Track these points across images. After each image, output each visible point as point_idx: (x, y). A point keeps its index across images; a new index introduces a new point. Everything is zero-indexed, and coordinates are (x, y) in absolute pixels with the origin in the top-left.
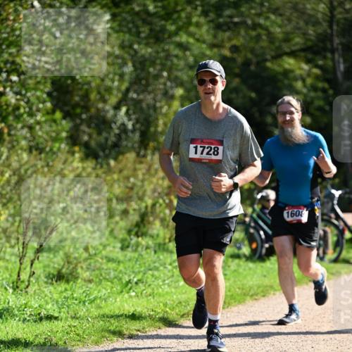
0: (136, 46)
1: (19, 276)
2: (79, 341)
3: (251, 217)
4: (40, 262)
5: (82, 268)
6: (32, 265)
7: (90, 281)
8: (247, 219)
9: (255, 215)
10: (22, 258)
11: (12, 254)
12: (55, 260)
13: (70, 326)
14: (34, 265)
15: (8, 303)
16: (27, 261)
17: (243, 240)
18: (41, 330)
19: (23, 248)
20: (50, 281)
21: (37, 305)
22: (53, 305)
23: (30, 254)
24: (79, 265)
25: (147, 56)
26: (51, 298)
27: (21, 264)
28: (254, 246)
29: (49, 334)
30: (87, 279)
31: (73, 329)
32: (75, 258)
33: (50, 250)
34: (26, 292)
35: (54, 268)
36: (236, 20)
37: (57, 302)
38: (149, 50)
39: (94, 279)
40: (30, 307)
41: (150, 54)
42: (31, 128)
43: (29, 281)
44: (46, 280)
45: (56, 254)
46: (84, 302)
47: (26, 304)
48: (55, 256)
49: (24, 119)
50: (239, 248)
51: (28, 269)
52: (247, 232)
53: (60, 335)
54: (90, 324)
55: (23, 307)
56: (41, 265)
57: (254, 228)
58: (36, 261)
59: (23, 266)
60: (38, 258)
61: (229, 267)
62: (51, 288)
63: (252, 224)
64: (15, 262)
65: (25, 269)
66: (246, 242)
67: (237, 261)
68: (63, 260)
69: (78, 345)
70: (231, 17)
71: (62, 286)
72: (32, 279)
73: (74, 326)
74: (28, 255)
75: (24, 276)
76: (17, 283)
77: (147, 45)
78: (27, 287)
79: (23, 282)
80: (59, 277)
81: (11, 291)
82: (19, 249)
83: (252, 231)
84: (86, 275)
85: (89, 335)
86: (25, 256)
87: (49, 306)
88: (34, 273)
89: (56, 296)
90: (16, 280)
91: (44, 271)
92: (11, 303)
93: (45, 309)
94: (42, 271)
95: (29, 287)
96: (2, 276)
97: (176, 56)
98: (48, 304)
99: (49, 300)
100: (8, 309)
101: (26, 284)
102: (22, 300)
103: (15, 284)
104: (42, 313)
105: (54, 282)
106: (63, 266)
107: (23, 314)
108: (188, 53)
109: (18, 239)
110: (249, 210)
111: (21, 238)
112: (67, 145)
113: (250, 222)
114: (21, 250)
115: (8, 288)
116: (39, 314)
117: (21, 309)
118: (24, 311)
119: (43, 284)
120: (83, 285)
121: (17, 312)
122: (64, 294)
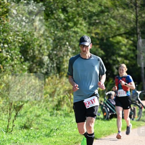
0: (56, 32)
1: (8, 126)
4: (17, 121)
5: (34, 123)
6: (13, 122)
8: (102, 103)
9: (105, 102)
11: (5, 118)
12: (23, 120)
14: (14, 122)
15: (4, 138)
16: (11, 120)
17: (100, 112)
19: (10, 115)
20: (21, 129)
21: (15, 139)
22: (22, 139)
23: (13, 118)
25: (61, 36)
26: (21, 136)
27: (9, 122)
28: (105, 114)
30: (36, 128)
32: (31, 119)
33: (21, 116)
34: (11, 133)
35: (23, 123)
37: (24, 137)
38: (62, 34)
39: (39, 128)
40: (12, 140)
42: (13, 66)
43: (12, 129)
44: (19, 128)
45: (24, 118)
46: (35, 137)
47: (11, 138)
48: (23, 119)
49: (10, 62)
50: (99, 115)
51: (12, 124)
52: (102, 108)
55: (10, 139)
56: (17, 122)
57: (105, 107)
58: (15, 121)
59: (9, 123)
60: (16, 120)
62: (21, 131)
63: (104, 105)
65: (10, 124)
66: (102, 113)
67: (98, 120)
68: (26, 120)
70: (95, 20)
71: (25, 131)
72: (13, 128)
74: (12, 118)
75: (10, 127)
76: (7, 129)
79: (10, 129)
80: (25, 127)
81: (5, 133)
83: (104, 108)
84: (36, 126)
86: (10, 118)
87: (20, 139)
88: (14, 125)
89: (23, 135)
90: (7, 128)
91: (19, 125)
92: (5, 138)
93: (19, 140)
94: (18, 125)
95: (12, 132)
96: (1, 127)
97: (73, 36)
98: (20, 138)
99: (20, 137)
100: (3, 140)
101: (11, 130)
102: (10, 137)
103: (6, 130)
104: (18, 142)
105: (23, 129)
106: (26, 123)
107: (10, 142)
108: (78, 35)
109: (7, 111)
110: (103, 100)
111: (9, 111)
112: (28, 72)
113: (103, 104)
114: (9, 116)
115: (4, 132)
116: (16, 142)
117: (9, 140)
118: (10, 141)
119: (18, 130)
120: (34, 131)
121: (7, 142)
122: (27, 134)
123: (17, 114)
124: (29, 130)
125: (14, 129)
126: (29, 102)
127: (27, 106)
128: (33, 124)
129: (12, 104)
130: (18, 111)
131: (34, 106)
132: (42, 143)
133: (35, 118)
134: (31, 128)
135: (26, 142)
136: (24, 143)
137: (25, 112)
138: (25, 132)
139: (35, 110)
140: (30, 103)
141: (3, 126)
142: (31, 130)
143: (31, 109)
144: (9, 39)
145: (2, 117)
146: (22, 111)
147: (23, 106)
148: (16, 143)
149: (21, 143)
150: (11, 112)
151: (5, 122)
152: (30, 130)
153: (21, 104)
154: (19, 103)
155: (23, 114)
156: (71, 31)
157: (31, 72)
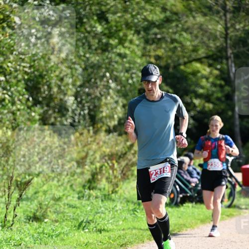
1: (6, 217)
4: (21, 208)
5: (50, 211)
6: (14, 210)
7: (56, 221)
10: (7, 205)
11: (1, 202)
12: (32, 206)
14: (16, 210)
16: (11, 207)
19: (8, 198)
20: (28, 221)
21: (19, 238)
22: (30, 238)
23: (14, 202)
24: (48, 209)
25: (96, 62)
26: (28, 234)
27: (7, 209)
28: (172, 196)
30: (54, 220)
32: (45, 205)
33: (27, 199)
34: (11, 229)
35: (31, 212)
36: (159, 36)
37: (33, 236)
38: (97, 58)
39: (59, 220)
40: (13, 240)
41: (98, 61)
42: (14, 113)
43: (13, 221)
44: (25, 220)
45: (32, 202)
46: (52, 236)
47: (11, 237)
48: (31, 204)
49: (9, 107)
51: (12, 212)
55: (9, 240)
56: (22, 210)
58: (18, 207)
59: (8, 211)
60: (19, 205)
62: (28, 226)
64: (3, 208)
65: (10, 212)
68: (37, 206)
70: (156, 34)
71: (36, 224)
72: (15, 219)
74: (12, 203)
75: (10, 218)
76: (5, 222)
78: (12, 225)
79: (9, 222)
80: (36, 218)
82: (5, 199)
84: (54, 217)
86: (10, 204)
87: (27, 239)
88: (16, 216)
89: (32, 232)
90: (3, 221)
91: (24, 214)
93: (24, 241)
94: (22, 214)
95: (13, 226)
97: (116, 62)
98: (26, 237)
99: (27, 235)
101: (11, 223)
102: (8, 234)
103: (3, 223)
104: (22, 244)
105: (31, 222)
106: (37, 211)
107: (9, 245)
108: (125, 60)
109: (5, 191)
111: (7, 190)
112: (40, 124)
114: (7, 199)
116: (20, 245)
117: (8, 241)
118: (9, 242)
119: (23, 223)
120: (51, 224)
121: (4, 243)
122: (38, 230)
123: (21, 196)
124: (41, 224)
125: (16, 222)
126: (41, 175)
127: (38, 183)
128: (49, 213)
129: (12, 178)
130: (23, 190)
131: (51, 183)
132: (65, 245)
133: (52, 202)
134: (46, 220)
135: (36, 244)
136: (32, 245)
137: (36, 193)
138: (35, 227)
139: (51, 189)
140: (44, 175)
142: (46, 223)
143: (45, 188)
144: (8, 66)
146: (30, 191)
147: (32, 181)
149: (29, 245)
150: (11, 193)
152: (43, 223)
153: (28, 178)
154: (25, 178)
155: (32, 196)
156: (114, 53)
157: (45, 124)
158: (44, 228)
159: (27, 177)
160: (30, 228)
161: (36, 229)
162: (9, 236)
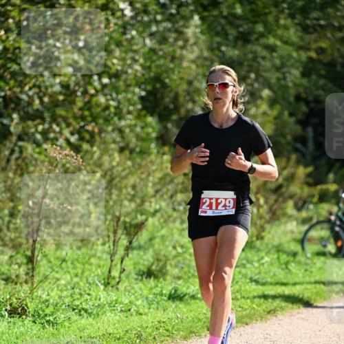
0: (223, 48)
1: (110, 272)
2: (168, 336)
3: (337, 216)
4: (130, 259)
5: (171, 265)
6: (122, 262)
7: (179, 278)
8: (333, 218)
9: (340, 214)
10: (112, 255)
11: (103, 252)
12: (145, 257)
13: (159, 322)
14: (124, 262)
15: (100, 299)
16: (117, 258)
17: (328, 238)
18: (131, 325)
19: (114, 245)
20: (140, 277)
21: (127, 301)
22: (143, 301)
23: (121, 251)
24: (168, 262)
25: (235, 58)
26: (141, 295)
27: (112, 261)
28: (340, 243)
29: (139, 329)
30: (176, 275)
31: (162, 324)
32: (165, 256)
33: (140, 247)
34: (117, 288)
35: (144, 265)
36: (322, 22)
37: (147, 298)
38: (237, 52)
39: (183, 276)
40: (120, 304)
41: (238, 56)
42: (121, 131)
43: (120, 277)
44: (136, 277)
45: (146, 251)
47: (116, 300)
48: (145, 254)
49: (115, 122)
50: (325, 246)
51: (119, 266)
52: (332, 229)
53: (149, 330)
54: (179, 320)
55: (114, 303)
56: (132, 262)
57: (340, 226)
58: (126, 259)
59: (114, 263)
60: (128, 256)
61: (315, 264)
62: (141, 285)
63: (338, 223)
64: (106, 259)
65: (116, 265)
66: (332, 240)
67: (322, 259)
68: (153, 257)
69: (167, 340)
70: (318, 19)
71: (152, 282)
72: (122, 275)
73: (164, 322)
74: (118, 252)
75: (115, 273)
76: (108, 279)
77: (234, 47)
78: (118, 283)
79: (114, 278)
80: (149, 274)
81: (102, 287)
82: (110, 247)
83: (337, 229)
84: (176, 271)
85: (178, 330)
86: (116, 253)
87: (139, 302)
88: (124, 270)
89: (146, 292)
90: (107, 277)
91: (135, 268)
92: (102, 300)
93: (135, 305)
94: (132, 267)
95: (120, 284)
96: (94, 272)
97: (264, 58)
98: (138, 300)
99: (139, 297)
100: (99, 305)
101: (117, 280)
102: (113, 296)
103: (106, 280)
104: (132, 310)
105: (144, 279)
106: (152, 264)
107: (114, 310)
108: (275, 54)
109: (109, 236)
110: (335, 209)
111: (112, 235)
112: (157, 144)
113: (335, 220)
114: (112, 247)
115: (100, 285)
116: (130, 310)
117: (112, 305)
118: (114, 306)
119: (134, 281)
120: (172, 282)
121: (108, 308)
122: (154, 291)
123: (130, 243)
124: (158, 281)
125: (124, 279)
126: (158, 215)
127: (154, 225)
128: (169, 268)
129: (119, 218)
130: (134, 236)
131: (171, 225)
132: (191, 311)
135: (151, 310)
136: (146, 311)
137: (151, 239)
138: (149, 286)
139: (172, 234)
140: (162, 216)
141: (99, 271)
143: (163, 232)
144: (113, 64)
145: (96, 250)
146: (143, 236)
147: (146, 223)
148: (128, 312)
149: (141, 311)
150: (117, 239)
151: (102, 263)
153: (140, 218)
154: (136, 217)
155: (145, 243)
156: (259, 45)
157: (164, 144)
158: (162, 288)
159: (139, 216)
160: (143, 287)
161: (151, 289)
162: (114, 298)
